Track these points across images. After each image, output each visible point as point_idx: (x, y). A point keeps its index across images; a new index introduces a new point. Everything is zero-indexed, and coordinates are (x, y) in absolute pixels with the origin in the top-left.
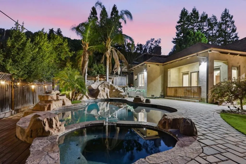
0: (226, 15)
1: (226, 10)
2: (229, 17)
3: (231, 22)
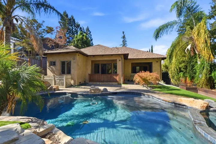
0: (88, 29)
1: (88, 27)
2: (89, 31)
3: (90, 34)
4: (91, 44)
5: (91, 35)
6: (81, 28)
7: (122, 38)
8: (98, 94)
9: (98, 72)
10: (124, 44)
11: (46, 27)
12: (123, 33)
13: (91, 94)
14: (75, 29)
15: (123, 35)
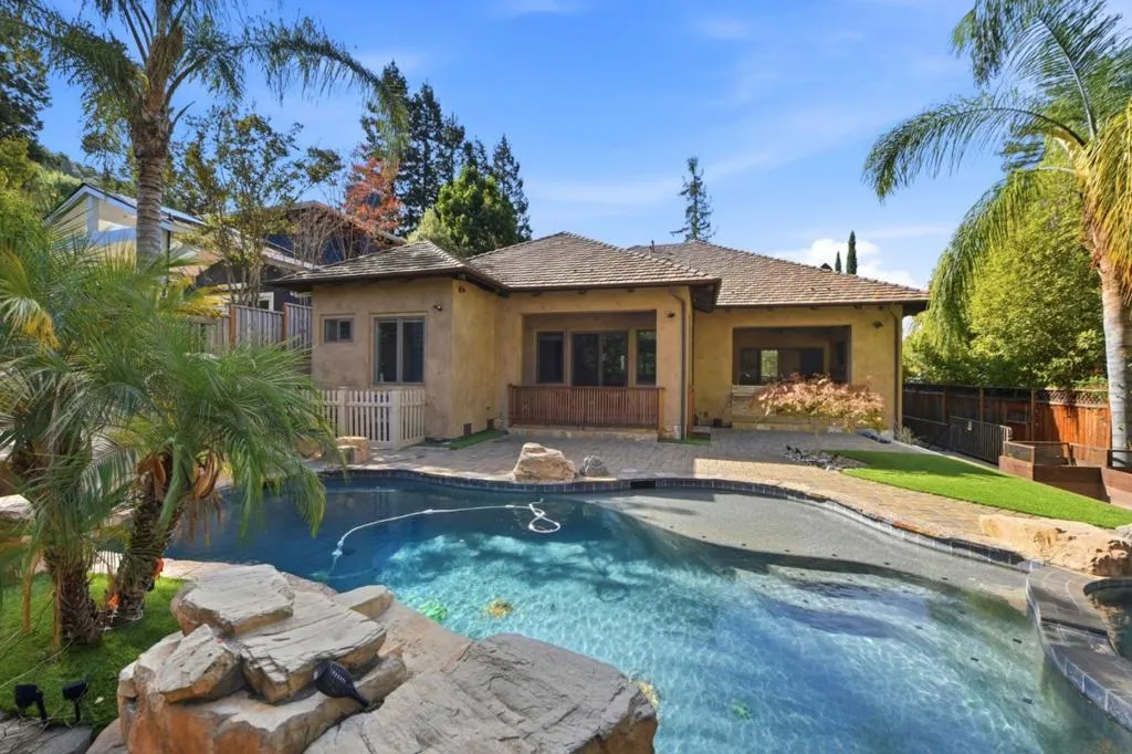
0: (504, 153)
1: (504, 140)
2: (512, 163)
3: (515, 179)
4: (522, 228)
5: (520, 184)
6: (468, 147)
7: (683, 193)
8: (561, 486)
9: (559, 377)
10: (694, 225)
11: (310, 150)
12: (692, 166)
13: (523, 482)
14: (437, 156)
15: (690, 179)
